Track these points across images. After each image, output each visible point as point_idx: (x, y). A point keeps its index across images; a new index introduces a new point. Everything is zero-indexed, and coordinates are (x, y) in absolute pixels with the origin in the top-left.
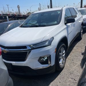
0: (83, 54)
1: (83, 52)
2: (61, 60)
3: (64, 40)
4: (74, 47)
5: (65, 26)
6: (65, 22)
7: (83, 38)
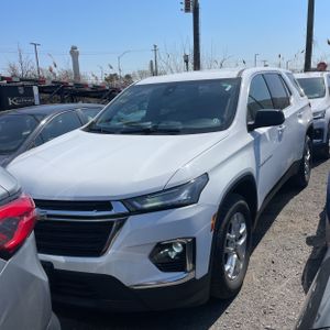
0: (310, 241)
1: (313, 232)
2: (230, 260)
5: (249, 138)
7: (311, 183)
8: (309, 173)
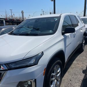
3: (60, 55)
4: (73, 61)
5: (62, 37)
6: (63, 32)
8: (84, 47)
